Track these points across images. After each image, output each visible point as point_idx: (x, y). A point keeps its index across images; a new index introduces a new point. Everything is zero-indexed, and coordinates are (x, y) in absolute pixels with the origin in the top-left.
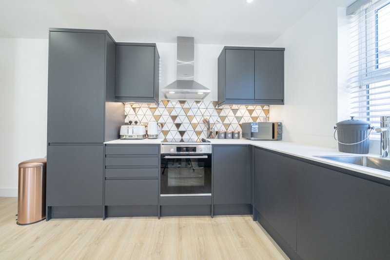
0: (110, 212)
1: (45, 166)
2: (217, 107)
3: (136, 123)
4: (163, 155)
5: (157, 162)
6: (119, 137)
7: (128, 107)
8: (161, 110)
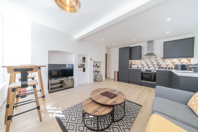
0: (130, 82)
1: (118, 72)
2: (163, 59)
3: (135, 64)
4: (142, 72)
5: (140, 73)
6: (131, 68)
7: (133, 61)
8: (142, 61)
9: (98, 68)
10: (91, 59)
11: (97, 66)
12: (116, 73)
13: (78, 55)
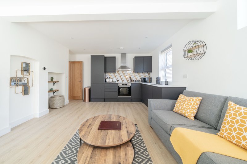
3: (109, 78)
4: (119, 86)
5: (117, 88)
8: (116, 74)
9: (54, 84)
10: (44, 69)
11: (53, 80)
12: (87, 90)
13: (11, 56)
